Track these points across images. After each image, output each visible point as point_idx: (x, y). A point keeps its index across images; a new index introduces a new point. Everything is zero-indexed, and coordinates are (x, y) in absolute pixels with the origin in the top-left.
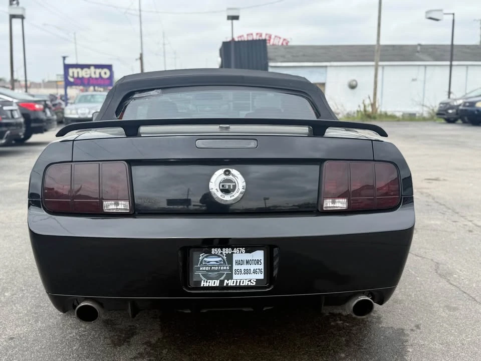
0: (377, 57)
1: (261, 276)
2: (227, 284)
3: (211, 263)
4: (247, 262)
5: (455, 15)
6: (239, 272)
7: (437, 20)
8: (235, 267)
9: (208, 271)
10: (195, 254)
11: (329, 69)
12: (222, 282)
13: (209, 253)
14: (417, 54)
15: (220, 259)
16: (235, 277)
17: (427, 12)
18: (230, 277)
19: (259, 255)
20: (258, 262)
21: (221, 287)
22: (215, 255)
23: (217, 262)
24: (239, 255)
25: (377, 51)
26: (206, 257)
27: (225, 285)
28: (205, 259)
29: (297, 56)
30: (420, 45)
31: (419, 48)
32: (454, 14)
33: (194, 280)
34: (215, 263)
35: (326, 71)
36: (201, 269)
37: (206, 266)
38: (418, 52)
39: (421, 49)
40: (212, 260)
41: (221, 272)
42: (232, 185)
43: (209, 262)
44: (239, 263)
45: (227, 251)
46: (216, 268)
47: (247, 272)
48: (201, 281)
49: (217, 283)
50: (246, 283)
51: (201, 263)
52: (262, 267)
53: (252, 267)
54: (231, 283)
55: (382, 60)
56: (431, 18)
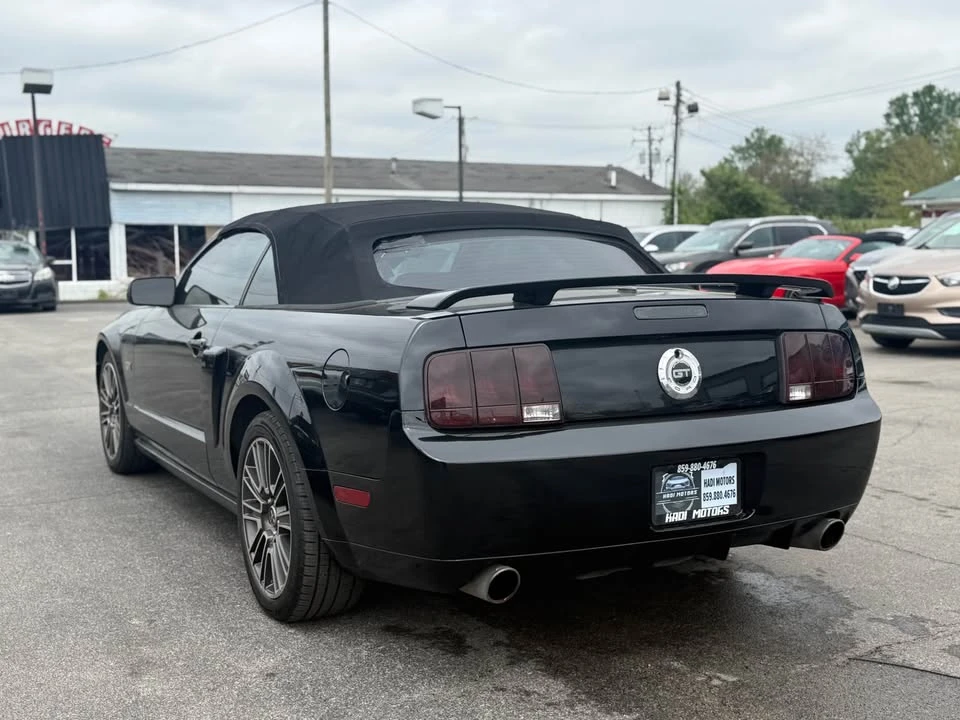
0: (328, 180)
1: (734, 501)
2: (696, 516)
3: (676, 487)
4: (718, 482)
5: (462, 109)
6: (708, 496)
7: (433, 117)
8: (704, 490)
9: (672, 499)
10: (657, 476)
11: (235, 199)
12: (690, 514)
13: (673, 472)
14: (392, 176)
15: (686, 480)
16: (704, 504)
17: (416, 103)
18: (698, 506)
19: (731, 470)
20: (730, 480)
21: (690, 521)
22: (681, 474)
23: (682, 484)
24: (709, 472)
25: (329, 167)
26: (670, 478)
27: (694, 517)
28: (670, 482)
29: (167, 172)
30: (395, 160)
31: (394, 166)
32: (459, 108)
33: (657, 514)
34: (680, 486)
35: (231, 203)
36: (664, 496)
37: (670, 491)
38: (393, 173)
39: (398, 167)
40: (677, 482)
41: (688, 499)
42: (686, 370)
43: (673, 486)
44: (709, 484)
45: (695, 467)
46: (682, 494)
47: (718, 495)
48: (665, 515)
49: (684, 517)
50: (718, 512)
51: (664, 488)
52: (734, 487)
53: (723, 488)
54: (699, 514)
55: (336, 187)
56: (422, 114)
